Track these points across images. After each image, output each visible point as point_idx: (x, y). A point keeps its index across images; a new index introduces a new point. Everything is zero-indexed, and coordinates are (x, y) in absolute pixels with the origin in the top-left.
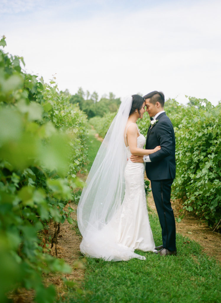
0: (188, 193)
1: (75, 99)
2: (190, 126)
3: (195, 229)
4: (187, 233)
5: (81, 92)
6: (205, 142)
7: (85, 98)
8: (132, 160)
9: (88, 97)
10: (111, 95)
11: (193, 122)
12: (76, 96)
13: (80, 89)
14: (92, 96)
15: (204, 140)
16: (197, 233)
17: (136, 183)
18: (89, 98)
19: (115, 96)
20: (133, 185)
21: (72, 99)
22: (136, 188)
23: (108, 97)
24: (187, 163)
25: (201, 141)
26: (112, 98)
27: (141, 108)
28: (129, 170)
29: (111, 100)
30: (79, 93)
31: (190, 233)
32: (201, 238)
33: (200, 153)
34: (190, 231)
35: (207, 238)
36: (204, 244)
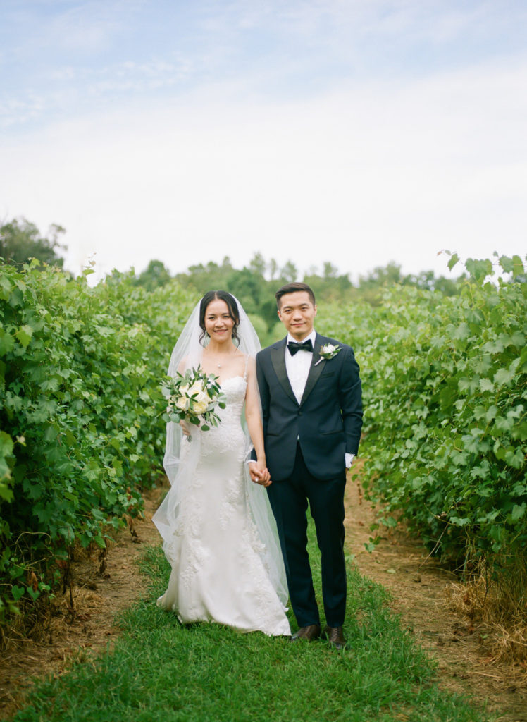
1: (243, 279)
3: (408, 563)
4: (385, 571)
5: (258, 262)
6: (419, 383)
7: (267, 276)
9: (273, 273)
10: (328, 268)
12: (245, 272)
13: (258, 257)
14: (283, 271)
16: (407, 571)
18: (277, 276)
19: (337, 270)
21: (236, 279)
23: (320, 273)
26: (331, 275)
29: (328, 279)
30: (252, 263)
31: (392, 571)
32: (408, 580)
33: (411, 405)
34: (394, 567)
35: (420, 581)
36: (404, 593)
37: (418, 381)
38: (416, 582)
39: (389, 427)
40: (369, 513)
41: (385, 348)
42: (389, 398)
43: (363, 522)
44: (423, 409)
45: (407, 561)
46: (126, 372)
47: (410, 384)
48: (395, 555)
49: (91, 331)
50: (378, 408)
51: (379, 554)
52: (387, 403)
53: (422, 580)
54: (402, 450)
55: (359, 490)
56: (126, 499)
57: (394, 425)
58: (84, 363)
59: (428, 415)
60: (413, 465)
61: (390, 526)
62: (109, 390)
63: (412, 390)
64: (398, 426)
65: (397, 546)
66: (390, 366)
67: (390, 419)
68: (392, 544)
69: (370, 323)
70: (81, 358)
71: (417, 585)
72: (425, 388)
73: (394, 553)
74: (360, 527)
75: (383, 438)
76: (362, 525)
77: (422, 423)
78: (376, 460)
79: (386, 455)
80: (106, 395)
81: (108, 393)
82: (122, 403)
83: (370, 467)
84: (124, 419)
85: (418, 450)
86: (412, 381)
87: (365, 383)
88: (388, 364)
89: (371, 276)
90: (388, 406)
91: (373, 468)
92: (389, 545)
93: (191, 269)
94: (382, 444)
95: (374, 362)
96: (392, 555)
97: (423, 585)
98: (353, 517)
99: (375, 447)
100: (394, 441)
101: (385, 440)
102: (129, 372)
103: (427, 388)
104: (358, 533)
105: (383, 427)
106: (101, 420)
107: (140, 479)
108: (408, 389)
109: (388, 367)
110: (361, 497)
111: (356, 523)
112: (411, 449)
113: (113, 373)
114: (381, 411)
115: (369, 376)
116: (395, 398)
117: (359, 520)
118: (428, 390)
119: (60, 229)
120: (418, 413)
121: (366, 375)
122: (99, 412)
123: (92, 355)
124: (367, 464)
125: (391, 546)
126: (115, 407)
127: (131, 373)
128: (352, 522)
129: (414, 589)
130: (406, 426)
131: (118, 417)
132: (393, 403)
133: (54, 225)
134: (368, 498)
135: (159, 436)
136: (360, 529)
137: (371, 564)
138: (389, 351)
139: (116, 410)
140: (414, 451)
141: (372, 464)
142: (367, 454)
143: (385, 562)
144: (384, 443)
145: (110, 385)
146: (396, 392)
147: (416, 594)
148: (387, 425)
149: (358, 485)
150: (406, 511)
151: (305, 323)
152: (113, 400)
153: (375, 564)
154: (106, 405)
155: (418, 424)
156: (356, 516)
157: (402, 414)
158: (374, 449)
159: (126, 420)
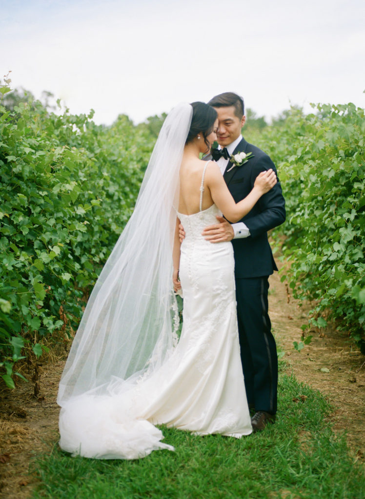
0: (318, 289)
2: (310, 157)
3: (340, 359)
4: (319, 370)
6: (345, 188)
8: (207, 240)
11: (314, 151)
15: (343, 184)
16: (340, 369)
17: (226, 287)
20: (219, 292)
22: (224, 298)
24: (316, 231)
25: (339, 186)
27: (210, 133)
28: (208, 261)
31: (325, 369)
32: (342, 381)
33: (336, 209)
34: (327, 365)
35: (355, 382)
36: (342, 398)
37: (342, 186)
38: (352, 382)
39: (314, 232)
40: (296, 307)
41: (310, 156)
42: (313, 203)
43: (292, 315)
44: (350, 212)
45: (337, 356)
46: (55, 190)
47: (334, 189)
48: (325, 349)
49: (19, 153)
50: (303, 215)
51: (309, 348)
52: (311, 208)
53: (358, 379)
54: (329, 253)
55: (287, 290)
56: (51, 322)
57: (318, 229)
58: (12, 185)
59: (356, 217)
60: (341, 268)
61: (319, 327)
62: (38, 209)
63: (336, 195)
64: (323, 229)
65: (325, 338)
66: (314, 174)
67: (316, 224)
68: (320, 337)
69: (288, 140)
70: (8, 180)
71: (353, 386)
72: (353, 191)
73: (323, 346)
74: (290, 321)
75: (307, 240)
76: (291, 319)
77: (349, 225)
78: (303, 263)
79: (312, 258)
80: (35, 215)
81: (37, 213)
82: (52, 222)
83: (297, 269)
84: (53, 238)
85: (345, 253)
86: (336, 186)
87: (287, 193)
88: (311, 173)
89: (280, 116)
90: (312, 212)
91: (299, 270)
92: (317, 338)
93: (149, 119)
94: (307, 247)
95: (300, 170)
96: (322, 349)
97: (360, 386)
98: (283, 312)
99: (300, 249)
100: (320, 244)
101: (310, 244)
102: (58, 190)
103: (355, 191)
104: (288, 327)
105: (308, 231)
106: (29, 240)
107: (82, 293)
108: (333, 194)
109: (311, 175)
110: (289, 296)
111: (285, 317)
112: (338, 251)
113: (41, 193)
114: (306, 216)
115: (291, 185)
116: (319, 204)
117: (287, 315)
118: (355, 194)
119: (50, 94)
120: (346, 216)
121: (288, 184)
122: (25, 232)
123: (19, 176)
124: (294, 266)
125: (320, 339)
126: (44, 226)
127: (61, 191)
128: (282, 317)
129: (352, 392)
130: (332, 230)
131: (46, 237)
132: (317, 208)
133: (45, 92)
134: (296, 297)
135: (102, 249)
136: (289, 323)
137: (304, 363)
138: (313, 159)
139: (45, 230)
140: (342, 254)
141: (298, 266)
142: (294, 257)
143: (318, 359)
144: (309, 246)
145: (39, 205)
146: (320, 198)
147: (355, 398)
148: (312, 229)
149: (286, 285)
150: (336, 311)
151: (229, 136)
152: (42, 219)
153: (309, 363)
154: (34, 225)
155: (346, 227)
156: (285, 310)
157: (329, 219)
158: (300, 251)
159: (55, 239)
